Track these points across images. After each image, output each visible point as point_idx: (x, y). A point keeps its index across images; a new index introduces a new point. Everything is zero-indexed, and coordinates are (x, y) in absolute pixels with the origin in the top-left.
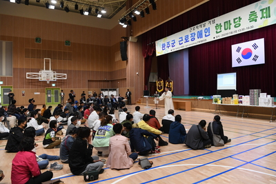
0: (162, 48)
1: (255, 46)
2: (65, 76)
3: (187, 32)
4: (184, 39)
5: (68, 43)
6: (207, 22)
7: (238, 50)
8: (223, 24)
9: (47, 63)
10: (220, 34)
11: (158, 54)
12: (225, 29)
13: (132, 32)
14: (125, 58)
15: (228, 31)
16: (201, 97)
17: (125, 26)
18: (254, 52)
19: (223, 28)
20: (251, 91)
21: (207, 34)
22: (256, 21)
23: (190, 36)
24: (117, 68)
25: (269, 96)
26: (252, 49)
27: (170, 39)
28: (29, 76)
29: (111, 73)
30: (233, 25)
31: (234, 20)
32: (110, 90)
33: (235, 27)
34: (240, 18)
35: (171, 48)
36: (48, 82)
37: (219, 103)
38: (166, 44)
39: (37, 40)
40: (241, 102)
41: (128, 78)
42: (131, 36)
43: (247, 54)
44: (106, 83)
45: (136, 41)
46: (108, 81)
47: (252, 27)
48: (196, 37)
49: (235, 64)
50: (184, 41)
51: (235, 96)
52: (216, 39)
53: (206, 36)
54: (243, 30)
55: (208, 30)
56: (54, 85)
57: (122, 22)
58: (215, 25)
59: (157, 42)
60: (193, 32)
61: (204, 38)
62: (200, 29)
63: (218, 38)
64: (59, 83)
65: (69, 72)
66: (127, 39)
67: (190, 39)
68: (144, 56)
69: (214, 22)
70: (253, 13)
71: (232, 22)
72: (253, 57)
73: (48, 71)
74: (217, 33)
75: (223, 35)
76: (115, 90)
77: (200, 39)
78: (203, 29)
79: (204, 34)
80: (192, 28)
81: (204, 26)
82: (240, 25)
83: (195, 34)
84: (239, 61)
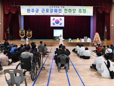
0: (28, 11)
3: (48, 7)
4: (45, 10)
6: (60, 6)
7: (54, 19)
15: (70, 13)
18: (60, 22)
19: (68, 11)
21: (60, 12)
22: (81, 13)
25: (90, 39)
26: (60, 20)
31: (73, 10)
33: (73, 12)
34: (75, 10)
35: (35, 12)
37: (72, 41)
38: (31, 10)
40: (81, 41)
43: (57, 22)
47: (80, 14)
48: (53, 11)
51: (78, 39)
52: (64, 15)
54: (76, 14)
55: (60, 10)
58: (64, 9)
60: (51, 8)
61: (58, 13)
62: (56, 8)
63: (66, 15)
67: (49, 11)
69: (64, 7)
70: (80, 10)
71: (72, 10)
72: (60, 23)
74: (65, 12)
75: (68, 14)
77: (56, 13)
78: (58, 9)
79: (58, 11)
80: (51, 6)
81: (59, 7)
82: (75, 12)
83: (53, 10)
84: (54, 24)
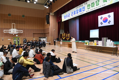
0: (65, 17)
1: (109, 16)
2: (22, 31)
3: (75, 9)
5: (23, 16)
6: (83, 4)
7: (101, 18)
8: (91, 4)
9: (14, 25)
10: (89, 9)
11: (63, 21)
12: (92, 7)
13: (52, 11)
14: (48, 23)
15: (93, 8)
16: (80, 42)
17: (47, 7)
18: (109, 19)
19: (91, 6)
20: (102, 38)
22: (106, 1)
23: (76, 11)
24: (46, 28)
25: (112, 41)
27: (67, 13)
28: (5, 31)
29: (44, 30)
30: (95, 4)
31: (96, 2)
32: (43, 38)
33: (97, 5)
34: (99, 1)
35: (68, 17)
36: (14, 34)
38: (66, 16)
39: (9, 15)
40: (98, 44)
41: (50, 32)
42: (51, 12)
43: (105, 20)
44: (42, 35)
45: (54, 14)
46: (43, 34)
47: (104, 5)
49: (100, 25)
50: (74, 14)
51: (95, 41)
52: (87, 12)
53: (83, 11)
54: (100, 6)
55: (84, 8)
56: (17, 36)
57: (45, 6)
58: (87, 5)
59: (62, 15)
61: (82, 12)
62: (80, 7)
63: (89, 12)
64: (19, 34)
65: (24, 30)
66: (49, 14)
67: (76, 13)
68: (57, 22)
69: (87, 4)
71: (95, 3)
72: (108, 21)
73: (13, 29)
74: (88, 9)
75: (91, 10)
76: (45, 38)
78: (82, 7)
79: (82, 10)
80: (77, 7)
81: (82, 6)
82: (99, 4)
83: (78, 10)
84: (102, 23)
